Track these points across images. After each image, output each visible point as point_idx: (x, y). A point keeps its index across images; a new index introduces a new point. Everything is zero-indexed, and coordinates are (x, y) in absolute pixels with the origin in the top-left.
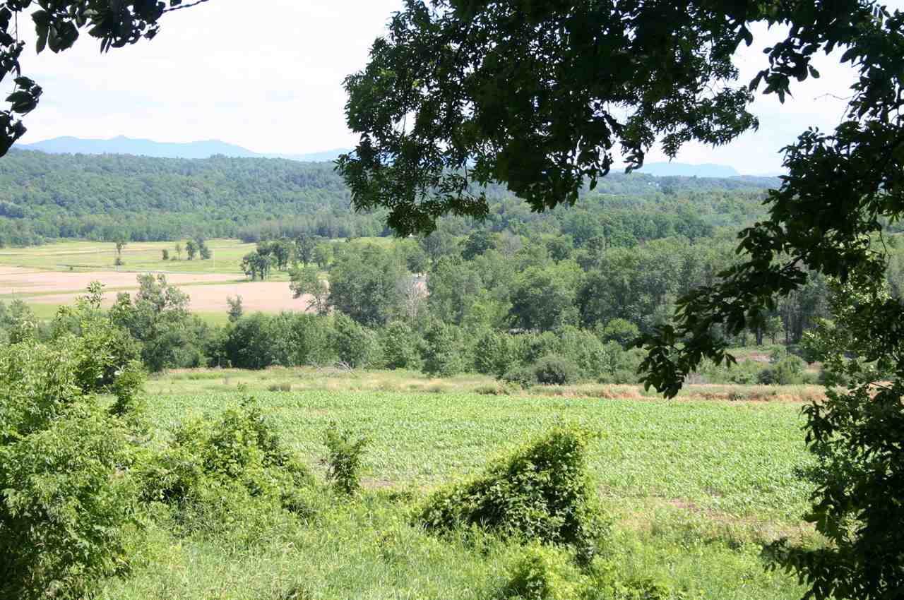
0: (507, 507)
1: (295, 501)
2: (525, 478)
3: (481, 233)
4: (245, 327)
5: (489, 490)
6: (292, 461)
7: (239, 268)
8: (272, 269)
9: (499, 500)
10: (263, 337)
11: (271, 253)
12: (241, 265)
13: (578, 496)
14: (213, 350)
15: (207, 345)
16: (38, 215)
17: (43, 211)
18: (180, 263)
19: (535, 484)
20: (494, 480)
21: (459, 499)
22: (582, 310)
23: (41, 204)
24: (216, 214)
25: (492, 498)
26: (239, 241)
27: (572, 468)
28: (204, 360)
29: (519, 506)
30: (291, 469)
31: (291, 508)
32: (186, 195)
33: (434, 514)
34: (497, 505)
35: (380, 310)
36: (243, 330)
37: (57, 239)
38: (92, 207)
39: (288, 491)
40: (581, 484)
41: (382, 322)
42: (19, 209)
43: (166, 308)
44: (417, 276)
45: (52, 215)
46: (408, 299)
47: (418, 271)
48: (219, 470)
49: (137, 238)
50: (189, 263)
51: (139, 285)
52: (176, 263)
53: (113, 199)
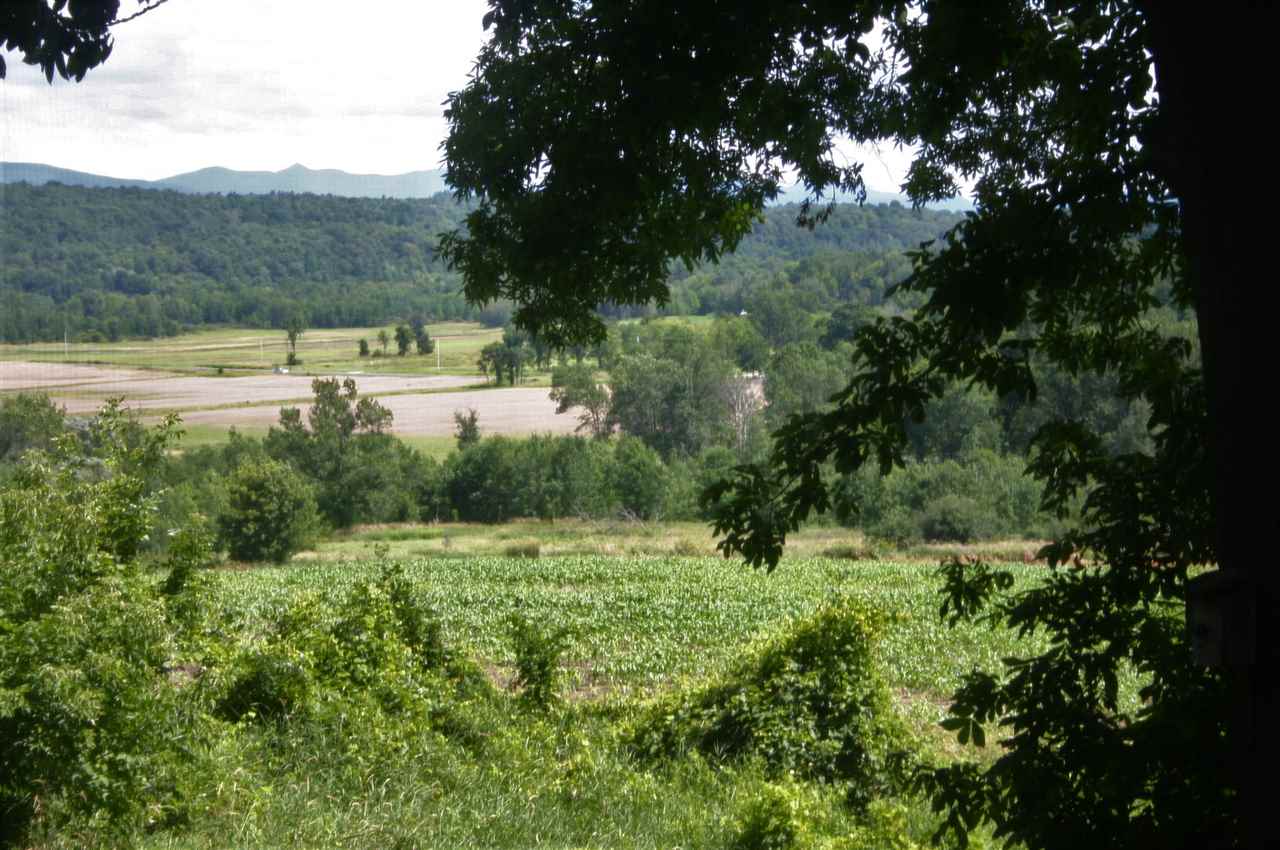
0: (756, 726)
1: (451, 721)
2: (782, 683)
3: (851, 307)
4: (478, 458)
5: (730, 702)
6: (458, 662)
7: (476, 367)
8: (527, 368)
9: (743, 717)
10: (507, 475)
11: (525, 343)
12: (479, 363)
13: (863, 709)
14: (431, 494)
15: (420, 488)
16: (171, 290)
17: (177, 282)
18: (388, 361)
19: (798, 691)
20: (738, 687)
21: (687, 715)
22: (1006, 427)
23: (176, 273)
24: (443, 283)
25: (734, 712)
26: (477, 324)
27: (853, 667)
28: (415, 509)
29: (774, 725)
30: (453, 673)
31: (447, 731)
32: (396, 255)
33: (651, 737)
34: (741, 724)
35: (691, 430)
36: (476, 462)
37: (199, 326)
38: (252, 276)
39: (442, 705)
40: (867, 691)
41: (694, 448)
42: (143, 281)
43: (357, 431)
44: (750, 375)
45: (191, 288)
46: (734, 412)
47: (753, 368)
48: (339, 675)
49: (322, 322)
50: (400, 360)
51: (315, 395)
52: (380, 361)
53: (286, 263)
